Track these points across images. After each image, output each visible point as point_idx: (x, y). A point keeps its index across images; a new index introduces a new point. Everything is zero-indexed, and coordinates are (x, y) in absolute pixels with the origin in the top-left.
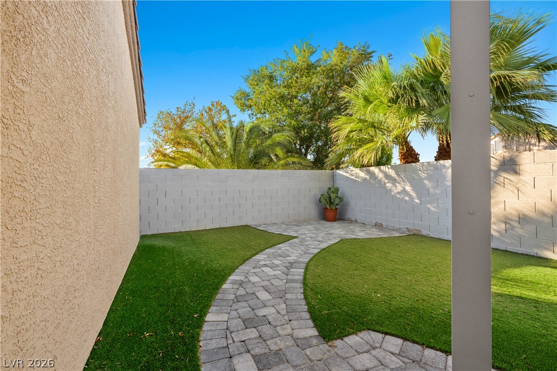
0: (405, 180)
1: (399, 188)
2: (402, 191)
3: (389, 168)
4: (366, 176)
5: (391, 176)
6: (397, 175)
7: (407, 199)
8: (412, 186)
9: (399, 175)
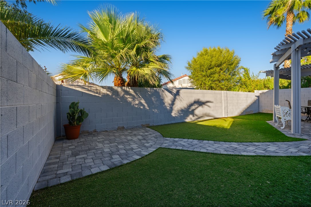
0: (141, 97)
1: (137, 102)
2: (139, 103)
3: (129, 89)
4: (108, 93)
5: (131, 94)
6: (135, 93)
7: (142, 107)
8: (145, 100)
9: (137, 94)
